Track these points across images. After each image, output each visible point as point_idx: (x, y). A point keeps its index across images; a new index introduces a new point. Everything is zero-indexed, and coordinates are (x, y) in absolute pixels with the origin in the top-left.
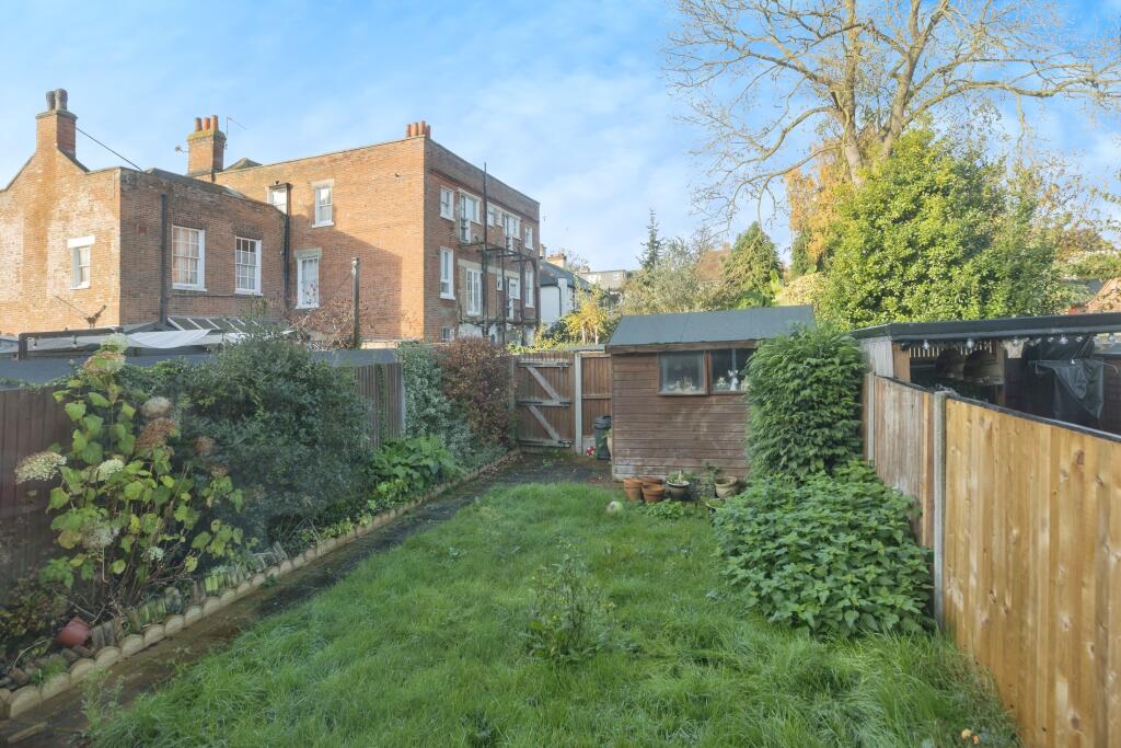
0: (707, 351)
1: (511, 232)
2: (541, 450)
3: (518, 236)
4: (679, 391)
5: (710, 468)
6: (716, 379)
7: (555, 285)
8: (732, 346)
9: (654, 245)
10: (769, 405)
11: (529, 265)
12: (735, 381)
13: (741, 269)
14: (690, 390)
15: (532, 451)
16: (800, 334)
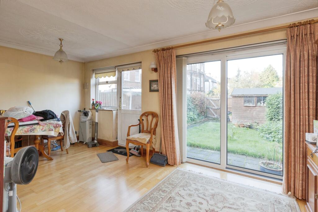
0: (256, 97)
1: (198, 67)
2: (212, 118)
3: (199, 68)
4: (248, 105)
5: (256, 122)
6: (258, 103)
7: (208, 81)
8: (262, 96)
9: (239, 71)
10: (271, 108)
11: (202, 76)
12: (262, 104)
13: (265, 78)
14: (251, 105)
15: (210, 118)
16: (279, 93)
